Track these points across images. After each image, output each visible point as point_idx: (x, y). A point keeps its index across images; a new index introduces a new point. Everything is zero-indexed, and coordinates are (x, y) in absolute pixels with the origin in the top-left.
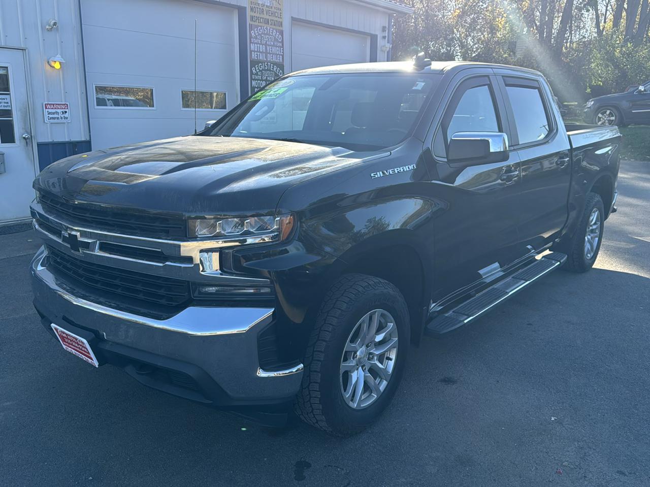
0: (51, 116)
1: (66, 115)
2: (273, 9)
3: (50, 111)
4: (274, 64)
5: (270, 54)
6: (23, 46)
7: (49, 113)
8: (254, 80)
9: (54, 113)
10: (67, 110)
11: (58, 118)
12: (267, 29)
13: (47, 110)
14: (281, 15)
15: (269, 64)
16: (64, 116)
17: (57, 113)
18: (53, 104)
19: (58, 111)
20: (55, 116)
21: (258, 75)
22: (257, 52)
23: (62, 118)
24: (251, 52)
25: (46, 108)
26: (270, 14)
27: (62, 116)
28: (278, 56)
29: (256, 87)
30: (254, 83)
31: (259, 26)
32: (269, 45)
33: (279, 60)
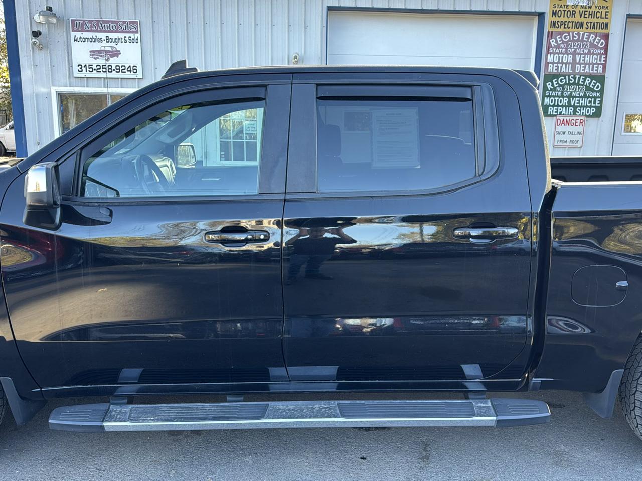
2: (593, 9)
4: (586, 77)
5: (580, 64)
8: (547, 97)
12: (578, 34)
14: (606, 15)
15: (577, 76)
21: (555, 91)
22: (558, 63)
24: (547, 64)
26: (587, 16)
28: (595, 66)
29: (550, 106)
30: (547, 100)
31: (565, 32)
32: (578, 54)
33: (597, 70)
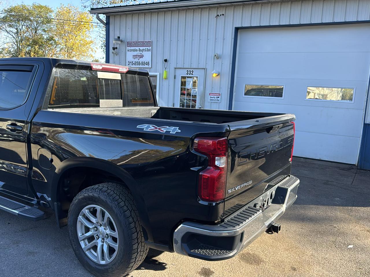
0: (211, 99)
1: (219, 99)
3: (211, 96)
6: (205, 68)
7: (211, 97)
9: (213, 98)
10: (219, 97)
11: (214, 100)
13: (210, 96)
16: (217, 99)
17: (214, 98)
18: (213, 93)
19: (215, 96)
20: (213, 99)
23: (216, 100)
25: (210, 95)
27: (216, 99)
